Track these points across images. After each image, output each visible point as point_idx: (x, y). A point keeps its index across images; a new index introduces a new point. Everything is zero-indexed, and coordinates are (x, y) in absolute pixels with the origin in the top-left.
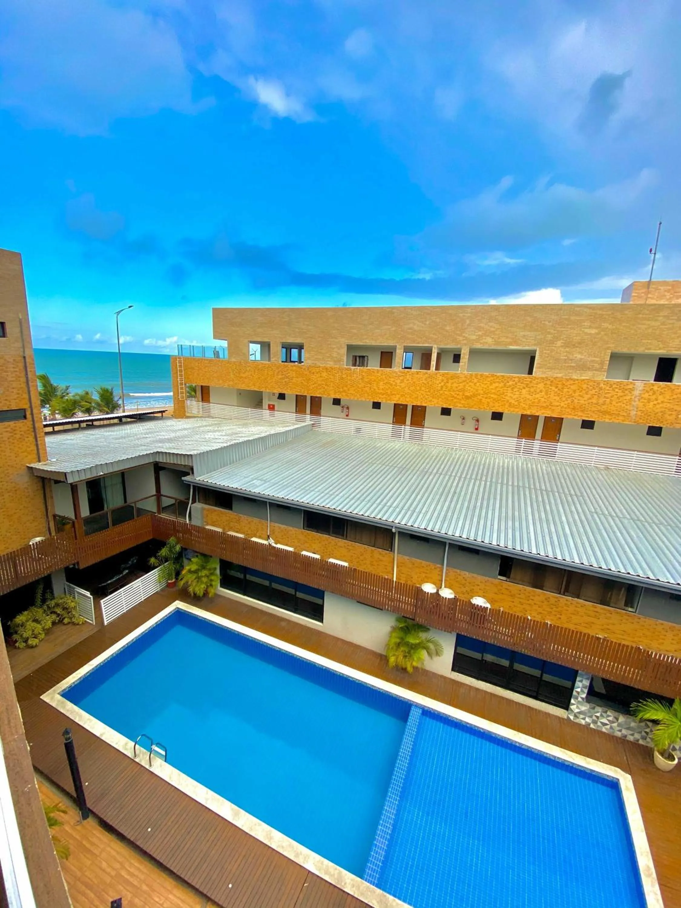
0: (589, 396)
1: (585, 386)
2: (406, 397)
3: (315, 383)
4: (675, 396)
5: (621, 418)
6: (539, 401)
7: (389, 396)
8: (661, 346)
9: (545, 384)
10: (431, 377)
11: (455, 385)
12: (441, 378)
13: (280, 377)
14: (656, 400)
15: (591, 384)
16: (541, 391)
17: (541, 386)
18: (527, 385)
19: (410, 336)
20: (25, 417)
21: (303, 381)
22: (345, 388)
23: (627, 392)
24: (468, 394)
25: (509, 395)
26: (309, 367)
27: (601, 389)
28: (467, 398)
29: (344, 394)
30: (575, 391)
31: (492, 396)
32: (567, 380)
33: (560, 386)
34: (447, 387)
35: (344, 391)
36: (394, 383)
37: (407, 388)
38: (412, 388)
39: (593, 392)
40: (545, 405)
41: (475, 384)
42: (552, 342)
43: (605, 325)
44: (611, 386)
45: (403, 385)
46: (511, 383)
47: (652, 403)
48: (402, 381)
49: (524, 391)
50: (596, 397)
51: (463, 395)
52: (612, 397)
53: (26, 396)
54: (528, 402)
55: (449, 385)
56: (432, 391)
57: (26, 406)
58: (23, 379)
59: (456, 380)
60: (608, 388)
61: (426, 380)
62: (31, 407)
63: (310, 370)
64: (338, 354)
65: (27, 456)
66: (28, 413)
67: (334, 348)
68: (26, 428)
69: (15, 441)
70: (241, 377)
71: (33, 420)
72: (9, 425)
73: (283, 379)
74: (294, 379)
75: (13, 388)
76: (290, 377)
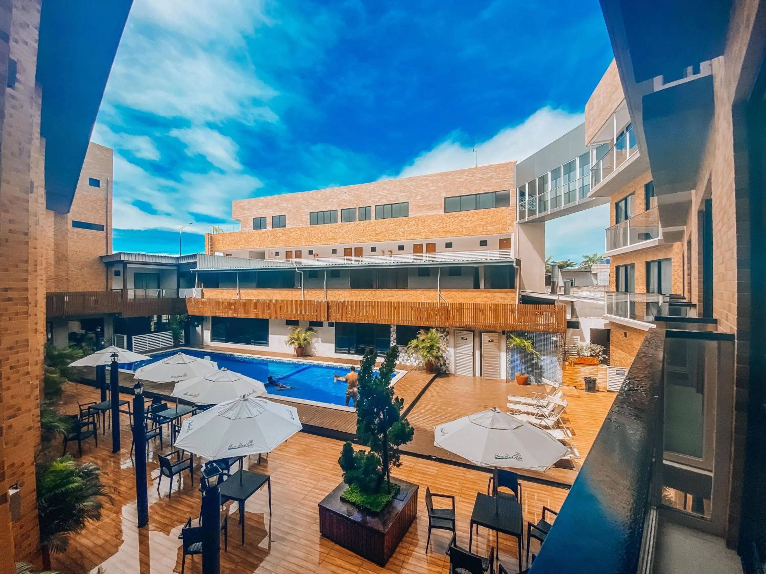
0: (438, 224)
1: (435, 219)
4: (480, 217)
5: (456, 234)
6: (414, 231)
7: (336, 240)
8: (468, 191)
9: (416, 221)
10: (357, 225)
11: (371, 228)
12: (363, 225)
13: (272, 237)
14: (471, 220)
15: (438, 217)
16: (414, 225)
17: (414, 222)
18: (407, 222)
19: (344, 203)
20: (103, 230)
22: (311, 239)
23: (456, 219)
24: (378, 232)
25: (399, 229)
26: (289, 229)
27: (443, 219)
28: (377, 235)
29: (310, 243)
30: (431, 223)
31: (390, 231)
32: (426, 217)
33: (423, 221)
34: (366, 230)
35: (310, 241)
38: (348, 233)
39: (440, 221)
40: (417, 232)
41: (381, 226)
42: (416, 197)
43: (439, 184)
44: (448, 217)
45: (343, 232)
46: (398, 223)
47: (469, 223)
48: (342, 230)
49: (406, 227)
50: (441, 224)
51: (375, 233)
52: (449, 222)
53: (105, 219)
54: (408, 232)
55: (367, 228)
56: (359, 233)
57: (104, 224)
58: (105, 210)
59: (371, 225)
60: (446, 218)
61: (355, 227)
64: (306, 218)
65: (100, 251)
66: (105, 228)
67: (302, 216)
68: (102, 236)
69: (95, 241)
70: (249, 241)
71: (107, 233)
72: (94, 232)
73: (274, 238)
74: (281, 237)
75: (99, 213)
76: (278, 237)
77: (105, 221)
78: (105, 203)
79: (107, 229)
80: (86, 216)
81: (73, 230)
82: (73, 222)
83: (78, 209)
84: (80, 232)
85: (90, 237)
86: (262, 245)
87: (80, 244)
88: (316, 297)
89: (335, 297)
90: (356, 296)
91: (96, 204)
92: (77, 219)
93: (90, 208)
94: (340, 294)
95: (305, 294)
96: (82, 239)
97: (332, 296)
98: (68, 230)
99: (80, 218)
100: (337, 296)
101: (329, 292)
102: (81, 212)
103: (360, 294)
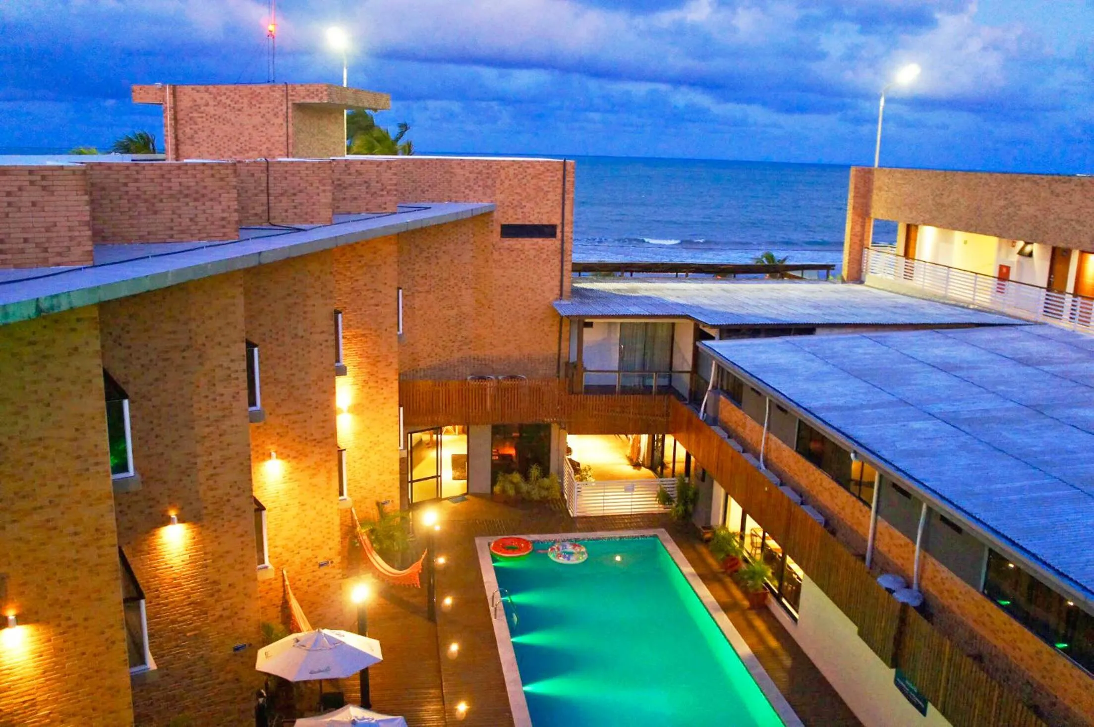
20: (555, 235)
53: (560, 210)
57: (558, 222)
58: (559, 191)
62: (563, 224)
65: (549, 282)
66: (559, 230)
68: (553, 248)
69: (541, 262)
70: (943, 205)
71: (562, 240)
72: (537, 242)
73: (1005, 207)
74: (1024, 207)
75: (548, 200)
76: (1016, 204)
80: (525, 210)
81: (501, 244)
82: (503, 227)
84: (513, 247)
85: (532, 253)
86: (972, 222)
87: (513, 271)
88: (899, 562)
89: (941, 592)
90: (994, 632)
91: (544, 181)
92: (510, 219)
93: (532, 193)
94: (953, 591)
95: (878, 535)
96: (516, 261)
97: (934, 584)
98: (494, 246)
99: (515, 217)
100: (946, 594)
101: (929, 568)
102: (515, 203)
103: (1004, 632)
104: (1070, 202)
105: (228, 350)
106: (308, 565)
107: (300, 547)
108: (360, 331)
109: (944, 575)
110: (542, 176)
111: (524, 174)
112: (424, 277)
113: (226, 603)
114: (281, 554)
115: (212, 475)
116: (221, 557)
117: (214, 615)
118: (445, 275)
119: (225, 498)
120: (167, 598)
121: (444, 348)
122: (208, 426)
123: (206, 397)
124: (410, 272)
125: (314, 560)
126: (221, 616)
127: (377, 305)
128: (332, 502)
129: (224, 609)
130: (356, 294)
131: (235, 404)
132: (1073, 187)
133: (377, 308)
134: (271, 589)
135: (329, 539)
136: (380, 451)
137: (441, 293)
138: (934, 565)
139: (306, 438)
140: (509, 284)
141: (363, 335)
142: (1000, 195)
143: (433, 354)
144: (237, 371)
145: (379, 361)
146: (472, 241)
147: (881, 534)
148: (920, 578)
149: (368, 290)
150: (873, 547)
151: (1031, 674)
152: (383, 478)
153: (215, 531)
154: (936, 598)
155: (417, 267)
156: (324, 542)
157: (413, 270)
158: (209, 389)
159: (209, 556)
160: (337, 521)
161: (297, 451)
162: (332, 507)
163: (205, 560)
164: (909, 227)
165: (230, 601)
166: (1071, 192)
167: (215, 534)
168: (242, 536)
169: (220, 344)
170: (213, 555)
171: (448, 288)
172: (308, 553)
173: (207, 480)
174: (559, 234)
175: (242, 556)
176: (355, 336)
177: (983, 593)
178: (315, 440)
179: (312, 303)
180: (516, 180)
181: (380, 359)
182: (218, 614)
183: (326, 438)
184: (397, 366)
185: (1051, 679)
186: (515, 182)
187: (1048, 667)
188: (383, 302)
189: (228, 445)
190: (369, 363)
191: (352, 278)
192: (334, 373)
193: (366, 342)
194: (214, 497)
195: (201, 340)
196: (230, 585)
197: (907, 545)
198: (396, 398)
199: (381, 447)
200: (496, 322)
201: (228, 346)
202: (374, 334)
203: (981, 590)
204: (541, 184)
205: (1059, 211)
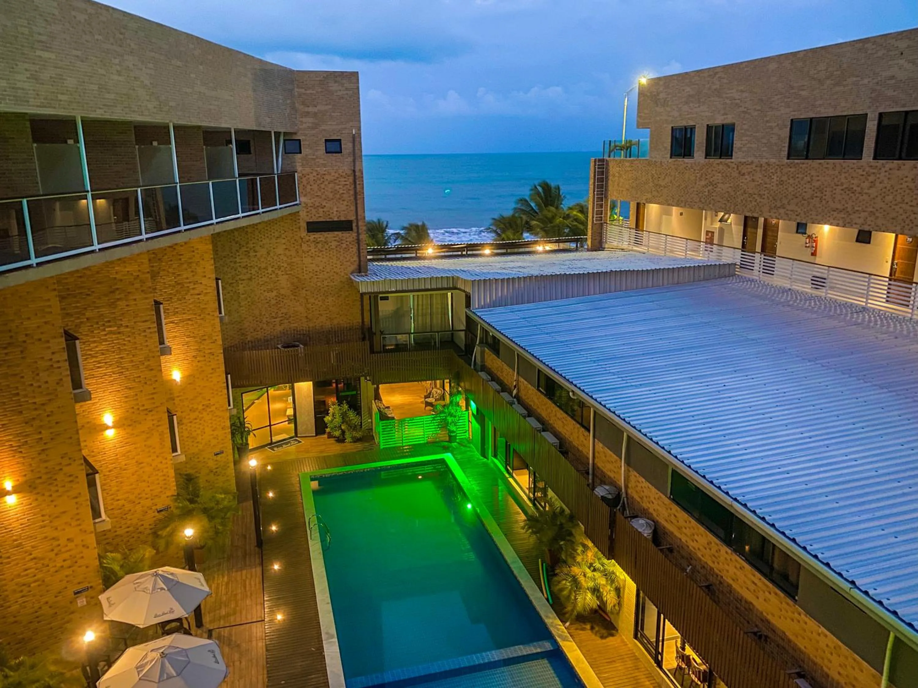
2: (877, 218)
3: (745, 192)
13: (703, 183)
20: (351, 229)
21: (730, 190)
26: (739, 164)
36: (859, 189)
37: (879, 198)
48: (872, 184)
53: (354, 208)
57: (353, 218)
58: (352, 192)
62: (357, 219)
63: (740, 169)
66: (354, 225)
67: (771, 128)
68: (351, 239)
69: (341, 250)
70: (660, 186)
71: (358, 232)
72: (338, 235)
73: (706, 186)
74: (719, 185)
75: (343, 201)
76: (714, 183)
77: (354, 212)
78: (351, 179)
79: (357, 226)
80: (325, 209)
81: (308, 238)
82: (308, 223)
83: (312, 201)
84: (319, 240)
85: (334, 244)
86: (682, 199)
87: (320, 259)
88: (612, 475)
89: (641, 498)
90: (679, 528)
91: (339, 185)
92: (313, 217)
93: (331, 195)
94: (650, 497)
95: (596, 454)
96: (321, 251)
97: (637, 492)
98: (302, 239)
99: (317, 215)
100: (645, 498)
101: (632, 479)
102: (317, 204)
103: (686, 528)
104: (753, 180)
105: (48, 345)
106: (149, 512)
107: (140, 498)
108: (185, 317)
109: (643, 485)
110: (337, 181)
111: (322, 180)
112: (245, 267)
113: (66, 555)
114: (124, 505)
115: (43, 450)
116: (57, 517)
117: (55, 566)
118: (263, 265)
119: (57, 468)
120: (9, 558)
121: (268, 323)
122: (36, 409)
123: (32, 385)
124: (232, 265)
125: (154, 508)
126: (62, 567)
127: (199, 294)
128: (166, 459)
129: (64, 561)
130: (180, 286)
131: (59, 389)
132: (754, 168)
133: (199, 296)
134: (116, 536)
135: (166, 488)
136: (212, 411)
137: (260, 279)
138: (635, 476)
139: (138, 409)
140: (317, 269)
141: (189, 319)
142: (701, 176)
143: (259, 329)
144: (58, 362)
145: (205, 340)
146: (283, 236)
147: (598, 453)
148: (626, 487)
149: (190, 282)
150: (594, 464)
151: (705, 560)
152: (215, 433)
153: (51, 496)
154: (638, 502)
155: (238, 260)
156: (161, 492)
157: (235, 262)
158: (33, 378)
159: (47, 517)
160: (172, 473)
161: (131, 420)
162: (167, 463)
163: (43, 521)
164: (638, 205)
165: (69, 553)
166: (753, 172)
167: (51, 499)
168: (76, 497)
169: (40, 340)
170: (50, 516)
171: (267, 275)
172: (148, 503)
173: (39, 454)
174: (354, 227)
175: (78, 514)
176: (181, 321)
177: (669, 498)
178: (147, 409)
179: (134, 297)
180: (316, 185)
181: (206, 338)
182: (59, 565)
183: (157, 407)
184: (220, 342)
185: (718, 563)
186: (315, 187)
187: (716, 554)
188: (205, 291)
189: (57, 423)
190: (196, 342)
191: (174, 273)
192: (159, 354)
193: (192, 324)
194: (46, 468)
195: (22, 338)
196: (68, 540)
197: (616, 461)
198: (223, 368)
199: (213, 408)
200: (309, 301)
201: (48, 342)
202: (198, 318)
203: (669, 496)
204: (337, 187)
205: (745, 187)
